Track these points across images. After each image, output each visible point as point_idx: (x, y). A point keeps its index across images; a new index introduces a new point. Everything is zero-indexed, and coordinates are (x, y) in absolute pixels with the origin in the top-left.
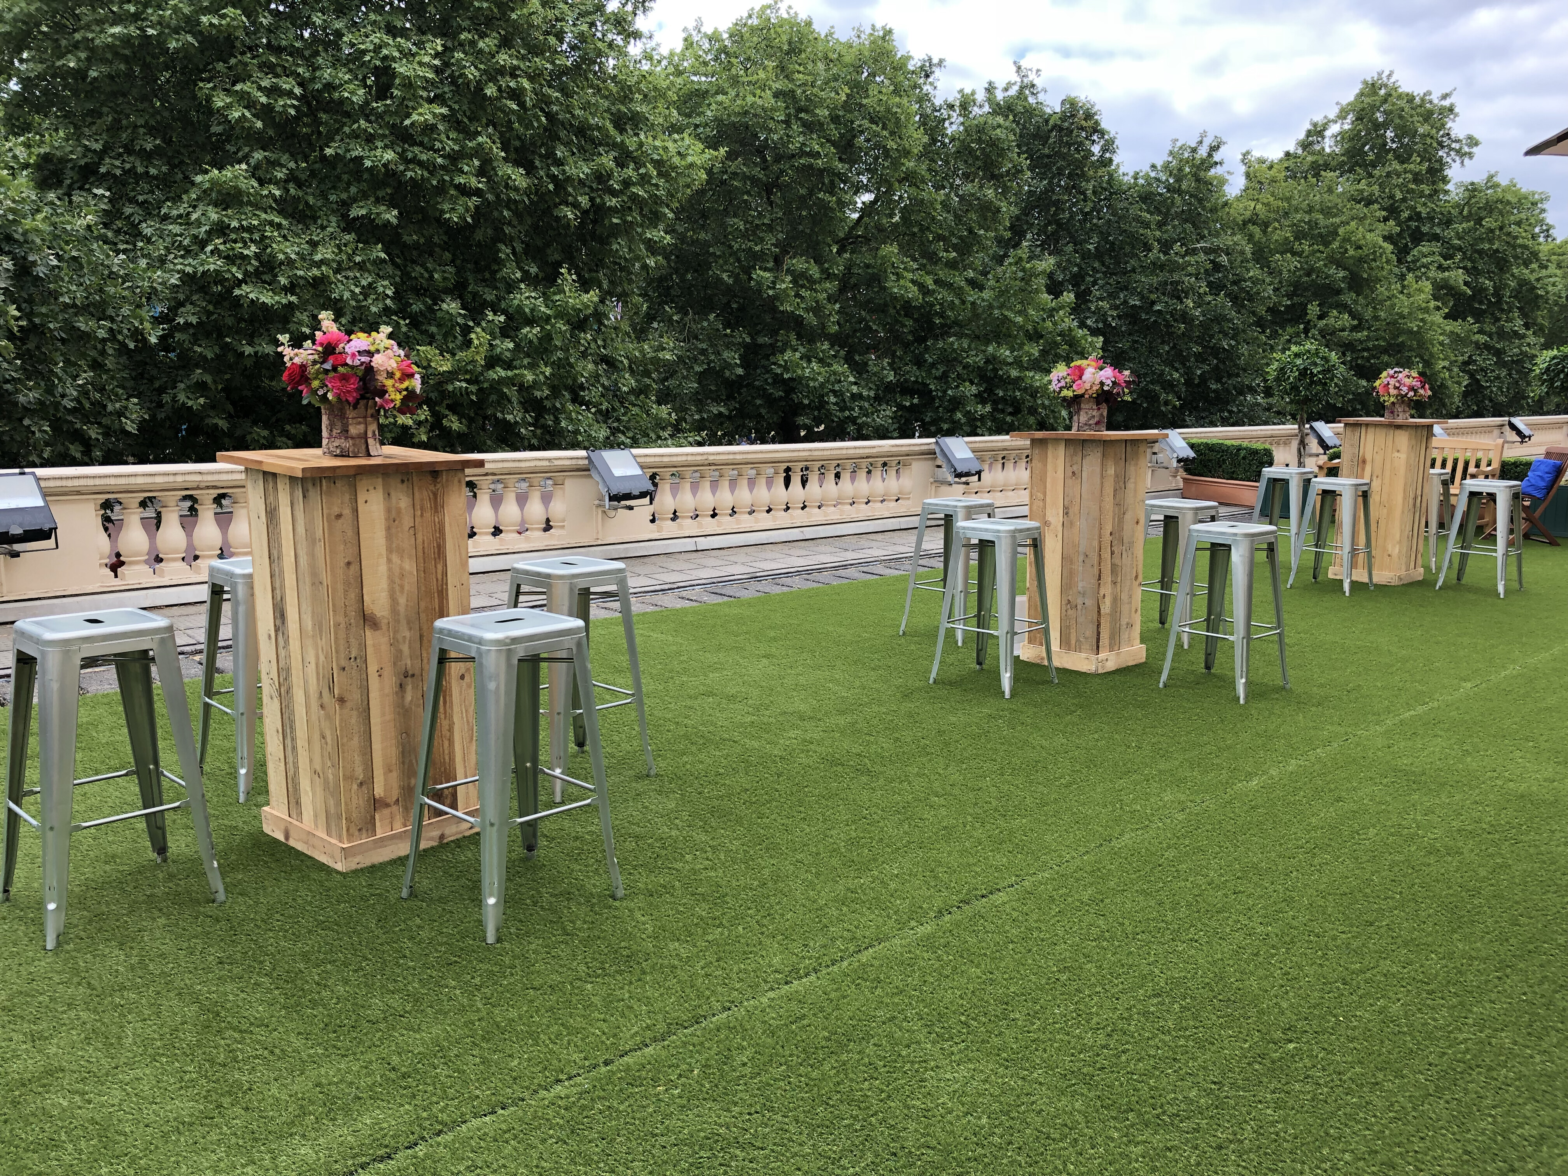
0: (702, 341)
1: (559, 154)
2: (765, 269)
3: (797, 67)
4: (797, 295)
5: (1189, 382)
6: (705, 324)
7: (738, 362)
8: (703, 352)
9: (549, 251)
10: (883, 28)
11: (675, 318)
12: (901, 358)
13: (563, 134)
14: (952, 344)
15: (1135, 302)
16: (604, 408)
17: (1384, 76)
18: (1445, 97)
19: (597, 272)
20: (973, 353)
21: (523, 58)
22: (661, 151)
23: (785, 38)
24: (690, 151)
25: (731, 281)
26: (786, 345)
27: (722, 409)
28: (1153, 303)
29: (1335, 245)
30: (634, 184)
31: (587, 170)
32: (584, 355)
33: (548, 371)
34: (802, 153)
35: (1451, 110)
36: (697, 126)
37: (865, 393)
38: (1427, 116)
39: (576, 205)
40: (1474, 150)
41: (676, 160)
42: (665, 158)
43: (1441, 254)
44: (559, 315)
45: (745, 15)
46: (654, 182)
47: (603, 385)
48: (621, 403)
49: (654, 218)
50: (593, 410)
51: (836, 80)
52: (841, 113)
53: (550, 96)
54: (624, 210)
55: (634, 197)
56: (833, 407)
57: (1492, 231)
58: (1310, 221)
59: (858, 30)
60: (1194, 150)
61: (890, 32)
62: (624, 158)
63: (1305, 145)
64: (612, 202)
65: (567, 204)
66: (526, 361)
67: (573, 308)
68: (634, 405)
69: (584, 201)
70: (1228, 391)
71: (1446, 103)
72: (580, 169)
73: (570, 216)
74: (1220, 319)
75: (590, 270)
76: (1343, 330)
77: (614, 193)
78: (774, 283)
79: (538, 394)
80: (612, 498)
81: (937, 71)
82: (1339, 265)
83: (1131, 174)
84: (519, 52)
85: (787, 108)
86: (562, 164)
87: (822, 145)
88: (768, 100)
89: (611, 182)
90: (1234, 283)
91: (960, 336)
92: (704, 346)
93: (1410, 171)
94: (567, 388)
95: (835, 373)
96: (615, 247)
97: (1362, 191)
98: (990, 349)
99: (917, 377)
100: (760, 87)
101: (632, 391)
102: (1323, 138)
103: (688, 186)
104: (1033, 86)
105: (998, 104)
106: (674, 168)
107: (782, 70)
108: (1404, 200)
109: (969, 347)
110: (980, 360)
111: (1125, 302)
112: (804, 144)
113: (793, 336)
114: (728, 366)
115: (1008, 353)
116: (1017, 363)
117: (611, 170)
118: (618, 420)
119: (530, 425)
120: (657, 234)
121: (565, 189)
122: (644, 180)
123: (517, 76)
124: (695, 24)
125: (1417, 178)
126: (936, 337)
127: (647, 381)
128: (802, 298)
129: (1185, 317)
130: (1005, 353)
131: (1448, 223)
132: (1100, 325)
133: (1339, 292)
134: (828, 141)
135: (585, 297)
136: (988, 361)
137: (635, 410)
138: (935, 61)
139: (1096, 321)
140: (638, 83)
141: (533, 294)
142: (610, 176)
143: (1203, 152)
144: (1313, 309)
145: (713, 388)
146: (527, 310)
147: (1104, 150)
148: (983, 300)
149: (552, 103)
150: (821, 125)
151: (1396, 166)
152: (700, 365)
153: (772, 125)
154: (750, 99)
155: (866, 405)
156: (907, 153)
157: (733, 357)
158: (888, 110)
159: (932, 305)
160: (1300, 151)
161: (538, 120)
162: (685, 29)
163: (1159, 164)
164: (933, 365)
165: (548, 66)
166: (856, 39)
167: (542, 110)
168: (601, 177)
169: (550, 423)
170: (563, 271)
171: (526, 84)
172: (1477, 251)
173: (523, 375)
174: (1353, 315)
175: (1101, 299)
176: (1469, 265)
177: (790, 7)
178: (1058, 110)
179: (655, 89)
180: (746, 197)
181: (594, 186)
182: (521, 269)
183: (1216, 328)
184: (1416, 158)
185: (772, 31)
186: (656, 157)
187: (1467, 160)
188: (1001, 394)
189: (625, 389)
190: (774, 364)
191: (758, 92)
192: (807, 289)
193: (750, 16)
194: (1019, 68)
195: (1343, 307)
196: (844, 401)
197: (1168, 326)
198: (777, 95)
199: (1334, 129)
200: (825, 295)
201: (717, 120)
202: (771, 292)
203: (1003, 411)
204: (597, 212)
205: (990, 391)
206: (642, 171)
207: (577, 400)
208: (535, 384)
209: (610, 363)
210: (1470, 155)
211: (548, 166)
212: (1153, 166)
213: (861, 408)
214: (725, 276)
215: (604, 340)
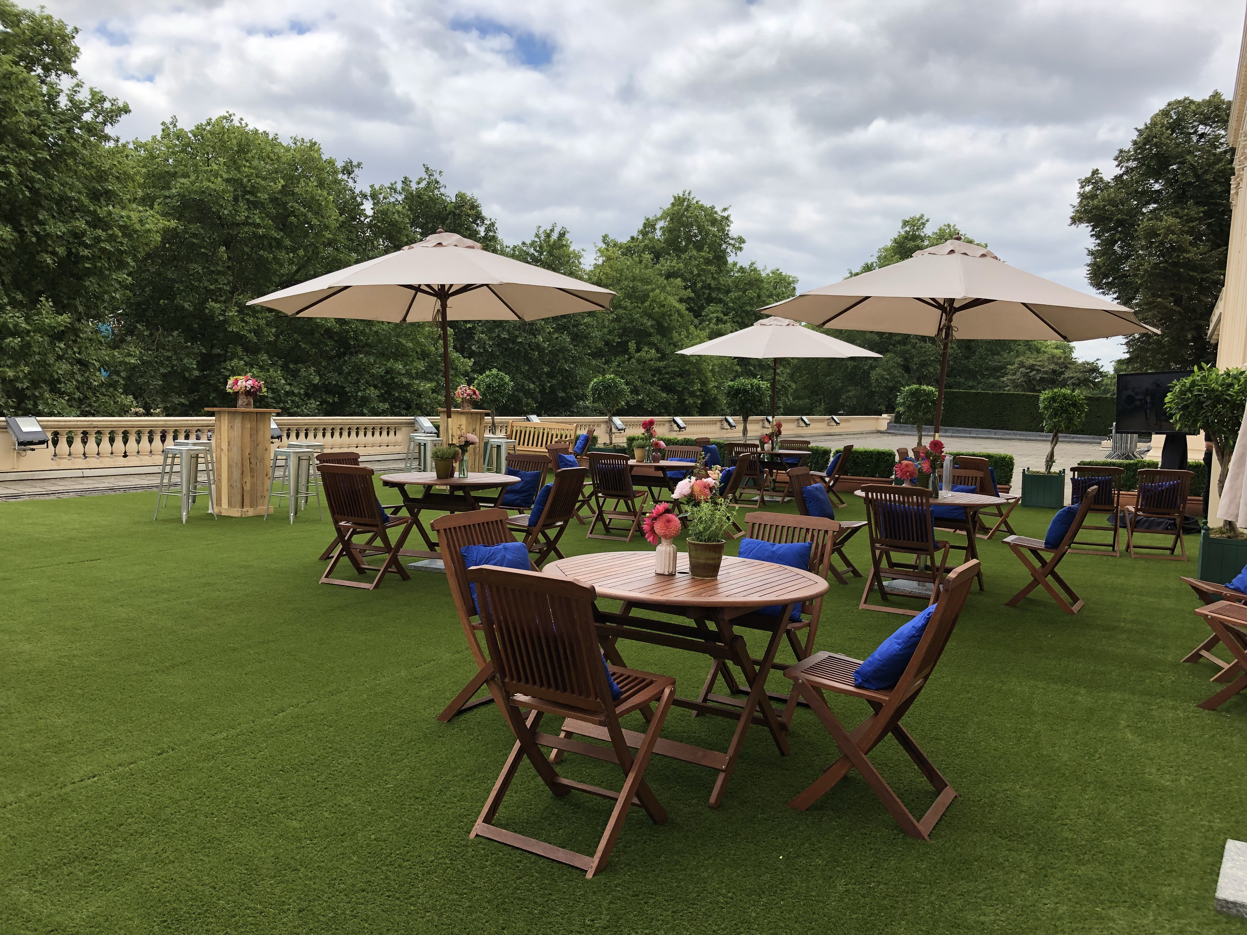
0: (168, 351)
1: (41, 217)
2: (216, 302)
3: (244, 162)
4: (243, 320)
5: (542, 391)
6: (171, 338)
7: (195, 367)
8: (169, 359)
9: (34, 283)
10: (310, 141)
11: (145, 333)
12: (325, 368)
13: (45, 203)
14: (362, 359)
15: (505, 335)
16: (76, 396)
17: (686, 194)
18: (725, 210)
19: (75, 299)
20: (378, 366)
21: (12, 150)
22: (125, 219)
23: (234, 142)
24: (149, 221)
25: (191, 309)
26: (234, 355)
27: (182, 400)
28: (517, 337)
29: (647, 304)
30: (103, 241)
31: (64, 230)
32: (59, 358)
33: (27, 369)
34: (246, 223)
35: (727, 218)
36: (166, 197)
37: (296, 391)
38: (714, 222)
39: (54, 253)
40: (742, 245)
41: (138, 226)
42: (128, 223)
43: (722, 312)
44: (38, 330)
45: (204, 122)
46: (119, 240)
47: (77, 381)
48: (94, 393)
49: (121, 265)
50: (66, 398)
51: (277, 172)
52: (279, 196)
53: (33, 177)
54: (93, 259)
55: (103, 250)
56: (270, 400)
57: (752, 299)
58: (633, 287)
59: (295, 139)
60: (548, 236)
61: (315, 144)
62: (97, 222)
63: (644, 233)
64: (86, 252)
65: (47, 252)
66: (9, 362)
67: (49, 325)
68: (105, 395)
69: (61, 251)
70: (571, 398)
71: (725, 214)
72: (58, 228)
73: (49, 261)
74: (563, 350)
75: (69, 298)
76: (651, 360)
77: (87, 246)
78: (224, 311)
79: (19, 385)
80: (20, 444)
81: (356, 170)
82: (650, 316)
83: (511, 247)
84: (8, 146)
85: (235, 190)
86: (44, 224)
87: (262, 218)
88: (218, 185)
89: (84, 239)
90: (574, 326)
91: (367, 353)
92: (169, 354)
93: (703, 257)
94: (45, 382)
95: (270, 377)
96: (87, 283)
97: (674, 267)
98: (389, 364)
99: (337, 382)
100: (213, 175)
101: (102, 384)
102: (655, 229)
103: (147, 244)
104: (437, 182)
105: (411, 193)
106: (136, 231)
107: (233, 164)
108: (699, 275)
109: (375, 361)
110: (382, 371)
111: (499, 336)
112: (247, 217)
113: (239, 349)
114: (187, 369)
115: (401, 367)
116: (408, 374)
117: (85, 230)
118: (90, 405)
119: (12, 407)
120: (123, 276)
121: (46, 242)
122: (112, 238)
123: (6, 163)
124: (171, 120)
125: (708, 262)
126: (351, 354)
127: (115, 378)
128: (246, 322)
129: (538, 347)
130: (399, 366)
131: (728, 292)
132: (482, 350)
133: (650, 335)
134: (267, 216)
135: (60, 318)
136: (387, 372)
137: (104, 399)
138: (355, 163)
139: (479, 347)
140: (110, 169)
141: (17, 314)
142: (84, 234)
143: (555, 236)
144: (632, 345)
145: (176, 385)
146: (11, 326)
147: (488, 230)
148: (384, 330)
149: (35, 181)
150: (262, 204)
151: (695, 253)
152: (165, 368)
153: (222, 202)
154: (206, 184)
155: (297, 399)
156: (327, 227)
157: (192, 363)
158: (313, 198)
159: (348, 332)
160: (640, 237)
161: (23, 193)
162: (163, 124)
163: (528, 242)
164: (349, 373)
165: (32, 158)
166: (293, 145)
167: (27, 187)
168: (77, 236)
169: (30, 406)
170: (42, 299)
171: (13, 170)
172: (744, 311)
173: (5, 372)
174: (658, 350)
175: (482, 333)
176: (740, 320)
177: (242, 119)
178: (454, 200)
179: (125, 173)
180: (203, 250)
181: (71, 240)
182: (8, 296)
183: (561, 356)
184: (706, 248)
185: (226, 136)
186: (121, 223)
187: (739, 253)
188: (397, 395)
189: (96, 383)
190: (224, 368)
191: (212, 179)
192: (250, 316)
193: (209, 124)
194: (428, 169)
195: (651, 345)
196: (279, 396)
197: (526, 352)
198: (228, 181)
199: (661, 224)
200: (264, 322)
201: (181, 196)
202: (221, 318)
203: (399, 407)
204: (73, 259)
205: (388, 393)
206: (110, 232)
207: (54, 390)
208: (17, 379)
209: (84, 365)
210: (740, 249)
211: (32, 225)
212: (524, 243)
213: (293, 402)
214: (186, 305)
215: (79, 348)
